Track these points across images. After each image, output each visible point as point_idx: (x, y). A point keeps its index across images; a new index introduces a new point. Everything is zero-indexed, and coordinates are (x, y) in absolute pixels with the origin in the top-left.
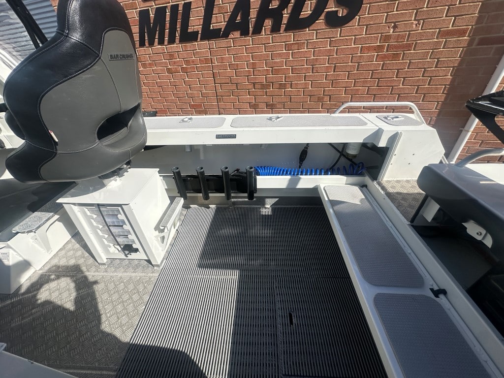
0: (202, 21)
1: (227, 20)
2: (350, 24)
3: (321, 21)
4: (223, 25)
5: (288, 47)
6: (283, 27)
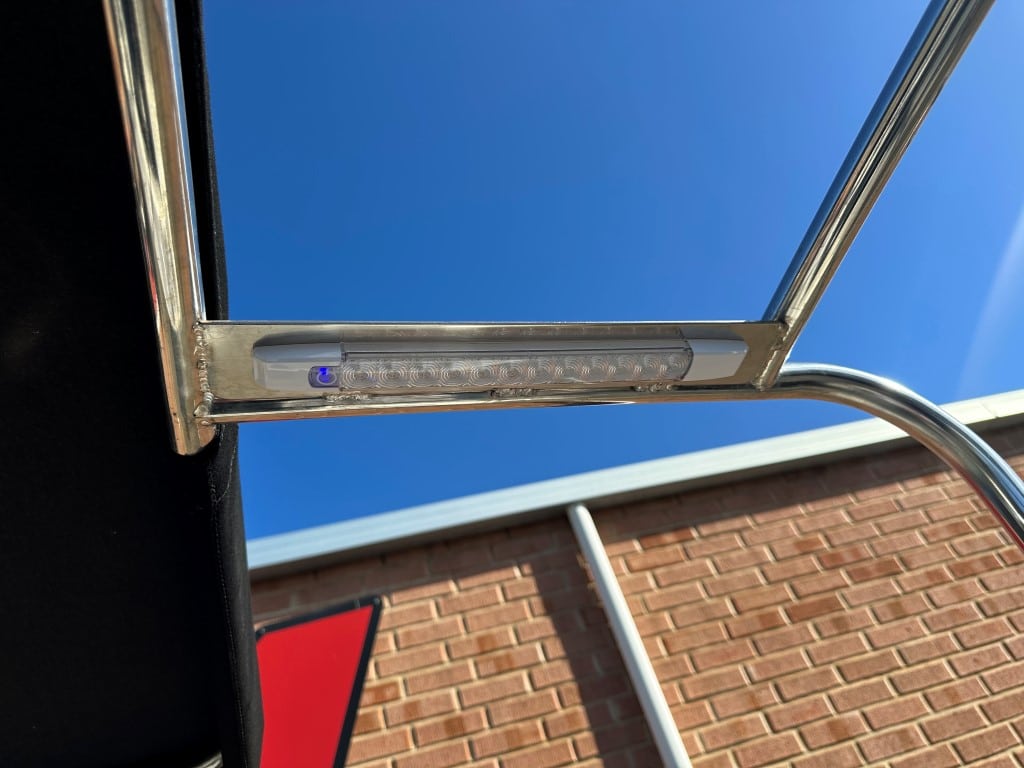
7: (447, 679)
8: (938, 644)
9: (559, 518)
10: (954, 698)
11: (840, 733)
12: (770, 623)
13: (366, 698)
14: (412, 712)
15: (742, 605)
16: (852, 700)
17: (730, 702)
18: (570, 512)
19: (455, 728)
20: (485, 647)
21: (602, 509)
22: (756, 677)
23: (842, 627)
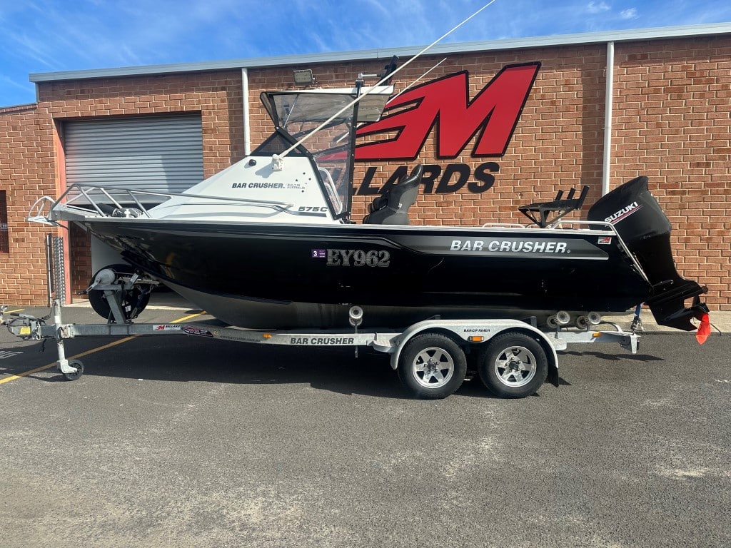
0: (361, 182)
1: (385, 182)
2: (488, 191)
3: (465, 188)
4: (381, 185)
5: (439, 204)
6: (434, 190)
7: (554, 90)
8: (708, 108)
9: (604, 45)
10: (701, 124)
11: (659, 126)
12: (657, 91)
13: (532, 91)
14: (543, 96)
15: (651, 84)
16: (668, 119)
17: (632, 112)
18: (609, 43)
19: (553, 103)
20: (567, 83)
21: (619, 45)
22: (643, 106)
23: (680, 97)
